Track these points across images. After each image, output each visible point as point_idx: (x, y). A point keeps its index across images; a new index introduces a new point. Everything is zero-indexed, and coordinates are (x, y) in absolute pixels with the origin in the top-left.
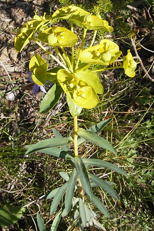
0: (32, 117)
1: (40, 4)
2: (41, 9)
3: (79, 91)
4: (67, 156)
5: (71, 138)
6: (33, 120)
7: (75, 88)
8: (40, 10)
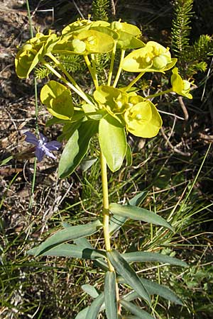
0: (18, 226)
1: (6, 77)
2: (8, 83)
3: (131, 111)
4: (94, 254)
5: (98, 223)
6: (19, 229)
7: (125, 107)
8: (8, 85)
